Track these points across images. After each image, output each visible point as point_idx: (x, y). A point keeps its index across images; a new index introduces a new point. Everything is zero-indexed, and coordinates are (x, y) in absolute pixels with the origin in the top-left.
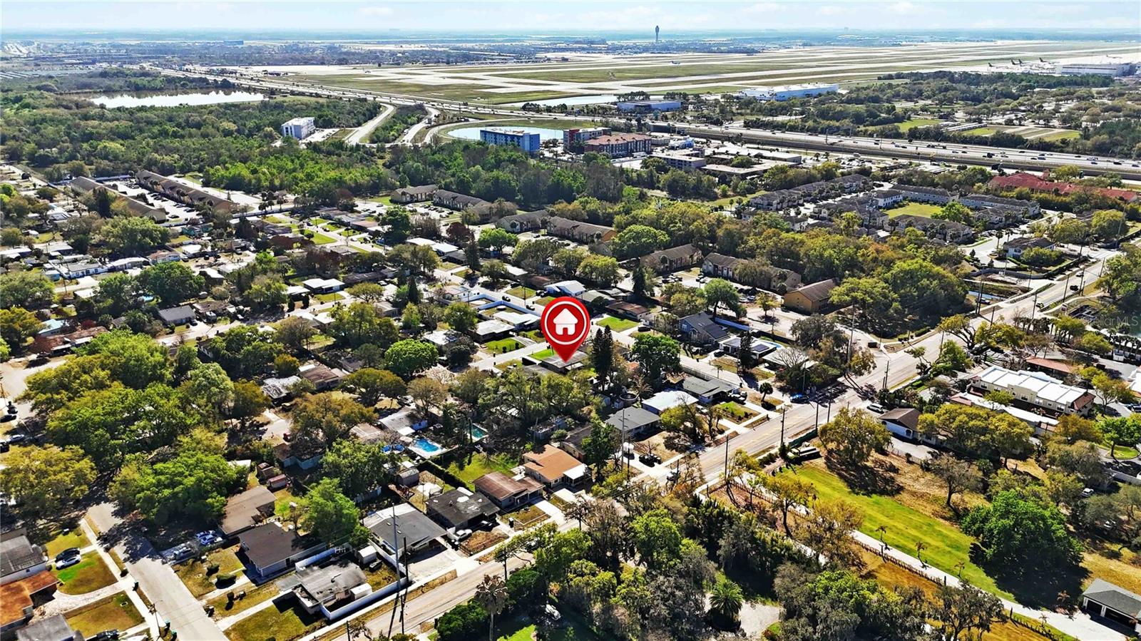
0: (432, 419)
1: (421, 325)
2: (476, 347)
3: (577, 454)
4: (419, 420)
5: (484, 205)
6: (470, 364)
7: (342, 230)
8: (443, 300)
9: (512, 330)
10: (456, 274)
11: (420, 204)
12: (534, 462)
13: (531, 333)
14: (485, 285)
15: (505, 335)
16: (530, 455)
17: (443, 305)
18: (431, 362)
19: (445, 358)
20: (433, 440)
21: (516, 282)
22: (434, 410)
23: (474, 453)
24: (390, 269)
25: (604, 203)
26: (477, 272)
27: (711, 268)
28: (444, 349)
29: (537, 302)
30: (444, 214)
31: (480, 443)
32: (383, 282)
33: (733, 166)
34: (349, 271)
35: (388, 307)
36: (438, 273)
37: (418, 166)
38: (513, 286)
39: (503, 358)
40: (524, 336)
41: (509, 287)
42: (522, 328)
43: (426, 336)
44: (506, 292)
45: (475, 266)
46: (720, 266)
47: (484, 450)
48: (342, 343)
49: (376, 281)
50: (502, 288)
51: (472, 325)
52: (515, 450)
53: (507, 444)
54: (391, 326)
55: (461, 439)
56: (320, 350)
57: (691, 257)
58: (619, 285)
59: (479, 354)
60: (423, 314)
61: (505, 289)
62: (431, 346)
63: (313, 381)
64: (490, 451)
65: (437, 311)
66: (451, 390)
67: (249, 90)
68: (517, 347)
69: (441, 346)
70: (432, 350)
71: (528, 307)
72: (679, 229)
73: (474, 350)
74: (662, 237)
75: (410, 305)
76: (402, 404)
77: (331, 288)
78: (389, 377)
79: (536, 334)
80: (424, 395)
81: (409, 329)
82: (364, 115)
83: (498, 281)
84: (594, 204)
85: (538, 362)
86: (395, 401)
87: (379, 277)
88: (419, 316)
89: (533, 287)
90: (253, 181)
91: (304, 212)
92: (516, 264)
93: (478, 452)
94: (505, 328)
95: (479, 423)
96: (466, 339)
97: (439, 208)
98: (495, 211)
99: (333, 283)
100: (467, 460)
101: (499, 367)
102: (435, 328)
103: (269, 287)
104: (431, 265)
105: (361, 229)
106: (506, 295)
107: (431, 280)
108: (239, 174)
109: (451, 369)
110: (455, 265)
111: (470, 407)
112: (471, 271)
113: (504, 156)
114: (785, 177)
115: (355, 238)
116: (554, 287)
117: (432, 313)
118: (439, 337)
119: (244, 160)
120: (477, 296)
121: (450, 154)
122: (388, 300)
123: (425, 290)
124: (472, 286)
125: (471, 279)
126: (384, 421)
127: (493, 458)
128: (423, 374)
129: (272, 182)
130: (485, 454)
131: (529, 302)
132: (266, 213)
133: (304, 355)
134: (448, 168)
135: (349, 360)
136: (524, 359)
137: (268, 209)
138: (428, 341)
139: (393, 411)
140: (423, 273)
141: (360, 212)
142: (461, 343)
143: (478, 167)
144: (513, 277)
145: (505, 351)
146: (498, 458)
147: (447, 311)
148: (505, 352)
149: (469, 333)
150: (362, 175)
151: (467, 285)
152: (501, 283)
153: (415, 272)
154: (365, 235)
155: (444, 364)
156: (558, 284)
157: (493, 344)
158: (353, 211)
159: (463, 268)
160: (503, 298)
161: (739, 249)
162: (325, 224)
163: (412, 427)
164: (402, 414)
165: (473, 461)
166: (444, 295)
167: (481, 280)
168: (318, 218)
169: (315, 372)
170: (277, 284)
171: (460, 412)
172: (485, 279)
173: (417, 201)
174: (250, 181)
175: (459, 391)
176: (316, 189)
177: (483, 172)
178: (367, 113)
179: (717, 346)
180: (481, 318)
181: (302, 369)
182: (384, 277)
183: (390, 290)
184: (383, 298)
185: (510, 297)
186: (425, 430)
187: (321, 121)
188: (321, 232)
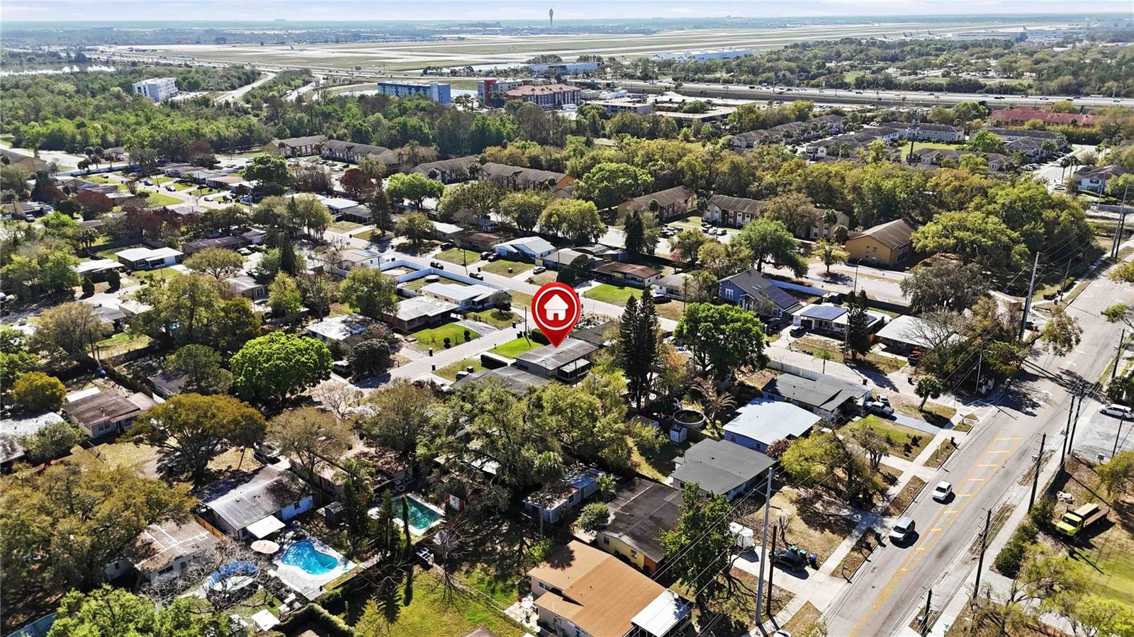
0: (323, 491)
1: (303, 309)
2: (397, 341)
3: (640, 559)
4: (295, 498)
5: (389, 155)
6: (390, 371)
7: (195, 188)
8: (338, 270)
9: (453, 311)
10: (356, 236)
11: (305, 159)
12: (556, 591)
13: (486, 314)
14: (401, 249)
15: (445, 318)
16: (542, 573)
17: (337, 277)
18: (318, 372)
19: (344, 363)
20: (325, 542)
21: (448, 243)
22: (328, 474)
23: (417, 569)
24: (257, 231)
25: (547, 148)
26: (387, 233)
27: (717, 216)
28: (343, 346)
29: (485, 269)
30: (336, 168)
31: (426, 543)
32: (245, 250)
33: (685, 112)
34: (196, 237)
35: (249, 284)
36: (328, 235)
37: (300, 118)
38: (444, 248)
39: (446, 358)
40: (475, 319)
41: (438, 250)
42: (472, 307)
43: (313, 326)
44: (436, 257)
45: (385, 224)
46: (731, 212)
47: (438, 560)
48: (163, 345)
49: (235, 248)
50: (428, 251)
51: (389, 304)
52: (503, 557)
53: (483, 542)
54: (246, 311)
55: (386, 539)
56: (117, 361)
57: (686, 202)
58: (601, 240)
59: (404, 353)
60: (305, 291)
61: (433, 253)
62: (317, 342)
63: (86, 421)
64: (452, 566)
65: (328, 287)
66: (358, 426)
67: (106, 63)
68: (468, 336)
69: (337, 343)
70: (319, 351)
71: (472, 275)
72: (662, 168)
73: (395, 345)
74: (644, 177)
75: (281, 276)
76: (264, 459)
77: (162, 261)
78: (229, 408)
79: (494, 315)
80: (302, 443)
81: (283, 317)
82: (239, 78)
83: (421, 244)
84: (535, 149)
85: (510, 362)
86: (250, 453)
87: (241, 243)
88: (298, 294)
89: (475, 248)
90: (79, 137)
91: (142, 170)
92: (446, 219)
93: (427, 567)
94: (444, 307)
95: (418, 492)
96: (382, 328)
97: (330, 162)
98: (405, 158)
99: (167, 253)
100: (401, 591)
101: (443, 373)
102: (326, 313)
103: (43, 260)
104: (320, 224)
105: (221, 186)
106: (436, 261)
107: (318, 244)
108: (60, 130)
109: (357, 382)
110: (356, 225)
111: (399, 460)
112: (379, 232)
113: (408, 104)
114: (757, 117)
115: (210, 197)
116: (507, 246)
117: (320, 290)
118: (333, 327)
119: (71, 116)
120: (391, 264)
121: (342, 107)
122: (250, 275)
123: (310, 257)
124: (382, 251)
125: (380, 242)
126: (219, 505)
127: (459, 580)
128: (306, 394)
129: (104, 138)
130: (439, 570)
131: (472, 268)
132: (89, 173)
133: (85, 371)
134: (341, 120)
135: (168, 377)
136: (483, 358)
137: (92, 167)
138: (314, 335)
139: (239, 478)
140: (308, 237)
141: (221, 168)
142: (371, 335)
143: (379, 115)
144: (442, 236)
145: (447, 344)
146: (470, 580)
147: (344, 284)
148: (447, 346)
149: (384, 319)
150: (227, 127)
151: (374, 249)
152: (425, 245)
153: (293, 236)
154: (227, 194)
155: (343, 372)
156: (513, 242)
157: (426, 334)
158: (211, 168)
159: (367, 229)
160: (432, 264)
161: (754, 187)
162: (171, 183)
163: (278, 515)
164: (258, 486)
165: (417, 593)
166: (340, 263)
167: (396, 242)
168: (161, 176)
169: (96, 403)
170: (59, 254)
171: (380, 472)
172: (403, 240)
173: (299, 156)
174: (74, 138)
175: (376, 431)
176: (158, 138)
177: (385, 121)
178: (243, 77)
179: (788, 320)
180: (402, 295)
181: (73, 397)
182: (247, 243)
183: (253, 261)
184: (243, 272)
185: (442, 263)
186: (307, 517)
187: (185, 84)
188: (163, 191)
